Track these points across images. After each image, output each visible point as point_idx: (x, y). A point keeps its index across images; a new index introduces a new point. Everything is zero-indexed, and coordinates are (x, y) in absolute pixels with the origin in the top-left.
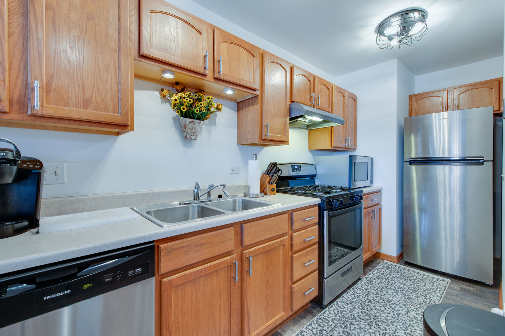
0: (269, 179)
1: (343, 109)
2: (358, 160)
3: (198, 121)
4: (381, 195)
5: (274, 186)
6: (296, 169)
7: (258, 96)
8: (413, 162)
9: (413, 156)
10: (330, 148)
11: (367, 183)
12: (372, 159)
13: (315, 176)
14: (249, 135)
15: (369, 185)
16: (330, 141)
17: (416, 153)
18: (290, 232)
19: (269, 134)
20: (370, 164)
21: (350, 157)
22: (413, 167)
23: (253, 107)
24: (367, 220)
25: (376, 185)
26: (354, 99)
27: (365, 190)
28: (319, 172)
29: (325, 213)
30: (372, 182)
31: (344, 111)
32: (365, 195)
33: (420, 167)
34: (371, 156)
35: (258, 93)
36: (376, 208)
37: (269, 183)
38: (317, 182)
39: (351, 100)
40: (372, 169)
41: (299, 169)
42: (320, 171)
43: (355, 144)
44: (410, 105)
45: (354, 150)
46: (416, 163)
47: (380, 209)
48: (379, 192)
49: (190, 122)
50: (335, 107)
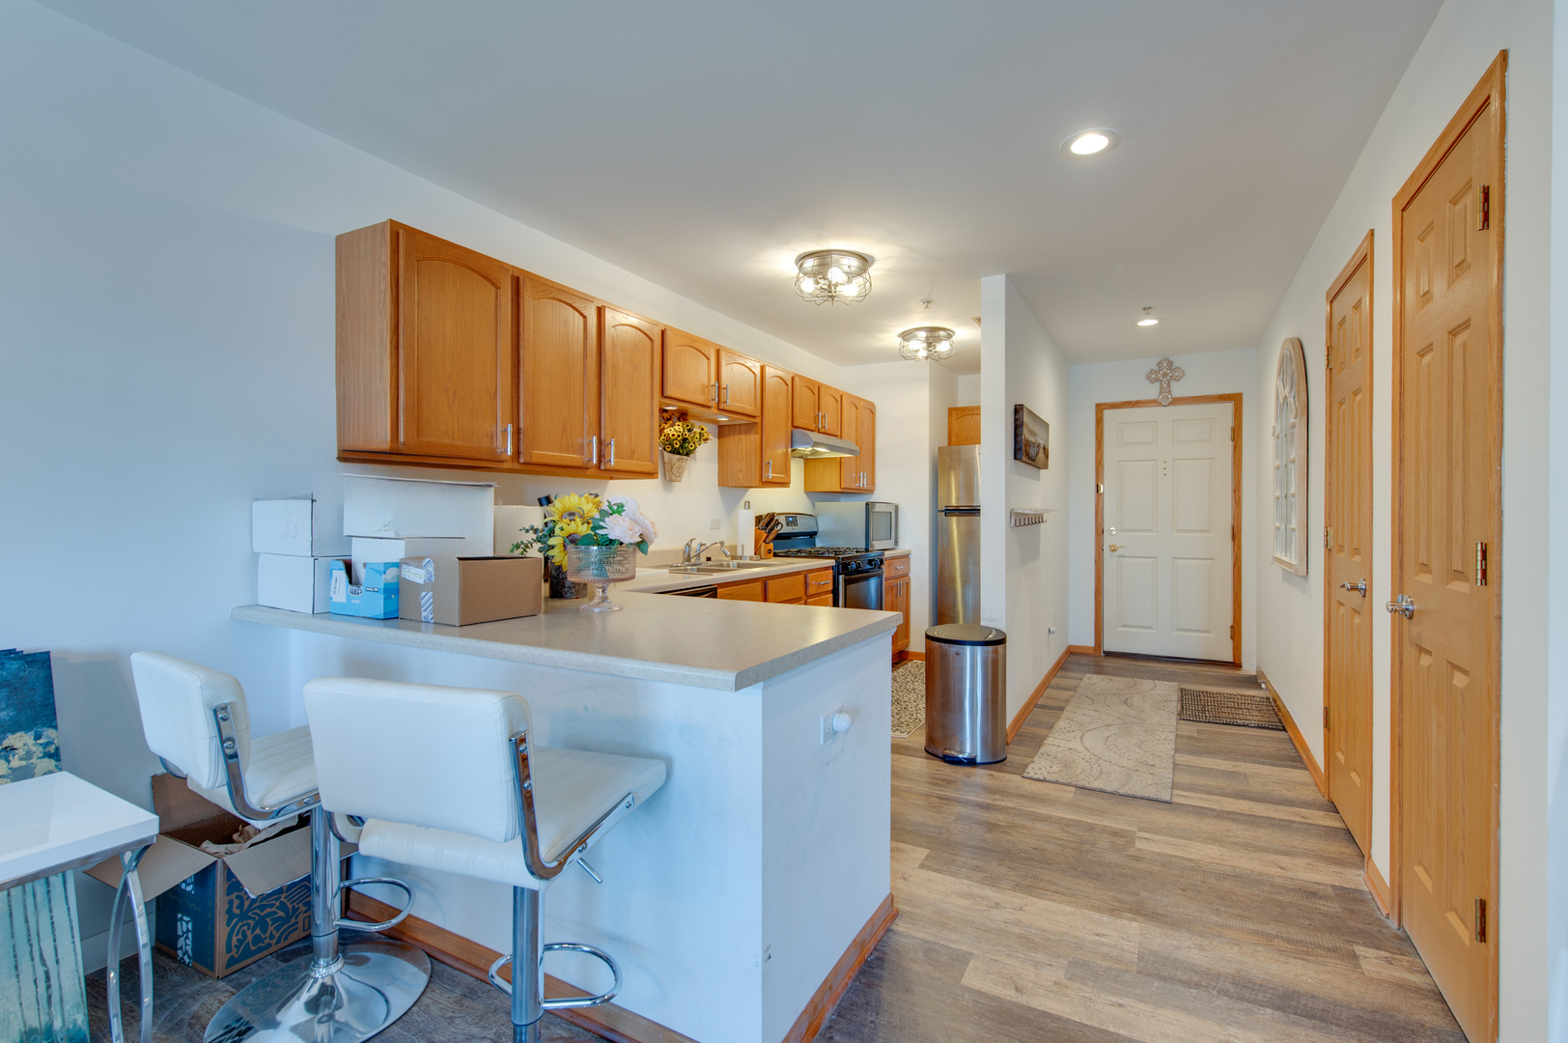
0: (765, 535)
1: (857, 428)
2: (878, 508)
3: (685, 457)
4: (909, 562)
5: (771, 546)
6: (791, 522)
7: (757, 423)
8: (950, 511)
9: (954, 503)
10: (838, 490)
11: (889, 544)
12: (897, 507)
13: (815, 533)
14: (740, 475)
15: (893, 546)
16: (838, 479)
17: (958, 499)
18: (805, 598)
19: (771, 475)
20: (893, 516)
21: (867, 504)
22: (954, 519)
23: (748, 436)
24: (890, 597)
25: (903, 548)
26: (871, 410)
27: (887, 554)
28: (821, 529)
29: (841, 577)
30: (896, 543)
31: (857, 431)
32: (887, 559)
33: (964, 519)
34: (896, 502)
35: (758, 420)
36: (901, 581)
37: (764, 541)
38: (819, 543)
39: (867, 413)
40: (897, 522)
41: (794, 523)
42: (823, 526)
43: (872, 482)
44: (950, 423)
45: (871, 491)
46: (957, 513)
47: (908, 584)
48: (906, 557)
49: (678, 459)
50: (845, 428)
